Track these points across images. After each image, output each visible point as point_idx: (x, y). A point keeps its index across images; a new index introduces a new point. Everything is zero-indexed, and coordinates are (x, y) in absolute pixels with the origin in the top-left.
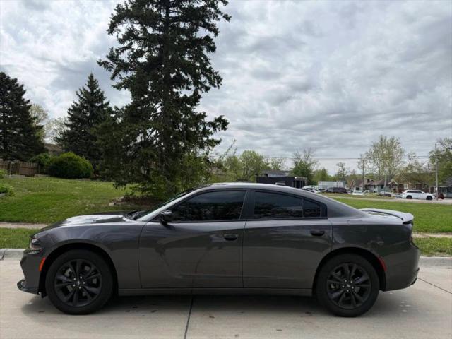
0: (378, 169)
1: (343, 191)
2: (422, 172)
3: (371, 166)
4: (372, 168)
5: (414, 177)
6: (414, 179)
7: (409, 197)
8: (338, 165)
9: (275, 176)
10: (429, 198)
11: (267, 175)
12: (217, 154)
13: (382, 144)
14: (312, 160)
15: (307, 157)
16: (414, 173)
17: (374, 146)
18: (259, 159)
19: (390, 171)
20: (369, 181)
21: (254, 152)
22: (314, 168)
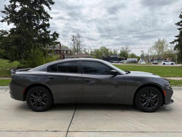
0: (157, 53)
1: (135, 62)
2: (173, 53)
3: (154, 51)
4: (155, 52)
5: (170, 55)
6: (170, 56)
7: (164, 64)
8: (141, 51)
9: (113, 57)
10: (172, 64)
11: (110, 56)
12: (90, 49)
13: (159, 42)
14: (129, 50)
15: (127, 49)
16: (170, 54)
17: (156, 43)
18: (107, 50)
19: (162, 53)
20: (153, 58)
21: (105, 47)
22: (130, 53)
